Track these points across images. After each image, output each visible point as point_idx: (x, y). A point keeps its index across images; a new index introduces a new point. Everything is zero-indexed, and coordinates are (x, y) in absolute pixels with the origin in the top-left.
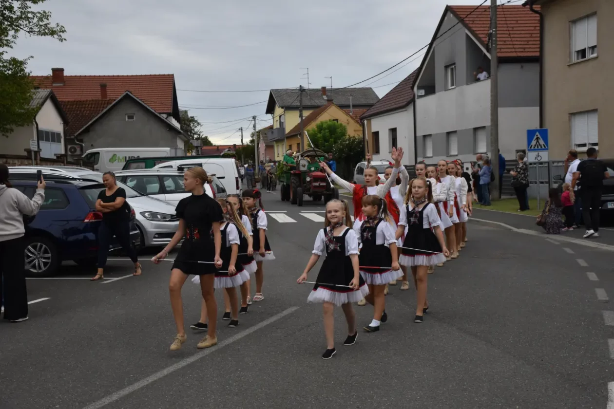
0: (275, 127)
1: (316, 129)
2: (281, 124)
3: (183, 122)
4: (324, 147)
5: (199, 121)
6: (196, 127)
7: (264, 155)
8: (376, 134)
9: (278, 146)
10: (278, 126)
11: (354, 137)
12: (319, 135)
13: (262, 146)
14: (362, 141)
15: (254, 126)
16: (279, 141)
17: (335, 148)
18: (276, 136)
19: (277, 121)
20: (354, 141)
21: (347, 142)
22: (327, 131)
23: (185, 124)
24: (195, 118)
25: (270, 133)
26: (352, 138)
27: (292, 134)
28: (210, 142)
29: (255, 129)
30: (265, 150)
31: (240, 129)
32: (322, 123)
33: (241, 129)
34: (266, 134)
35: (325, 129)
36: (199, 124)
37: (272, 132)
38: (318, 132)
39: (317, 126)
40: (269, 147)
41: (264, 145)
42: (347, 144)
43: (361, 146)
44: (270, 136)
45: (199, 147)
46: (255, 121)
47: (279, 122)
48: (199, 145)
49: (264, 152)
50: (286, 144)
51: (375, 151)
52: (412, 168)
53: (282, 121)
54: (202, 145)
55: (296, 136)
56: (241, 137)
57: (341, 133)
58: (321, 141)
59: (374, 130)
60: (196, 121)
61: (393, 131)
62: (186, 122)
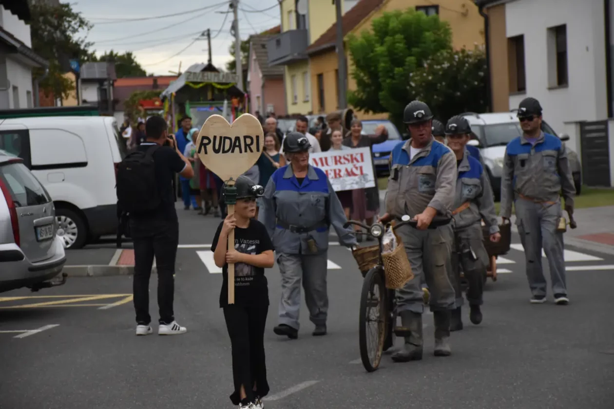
0: (285, 29)
1: (372, 33)
2: (301, 20)
3: (41, 19)
4: (393, 78)
5: (82, 16)
6: (75, 31)
7: (261, 99)
8: (517, 42)
9: (293, 77)
10: (294, 27)
11: (463, 51)
12: (379, 49)
13: (255, 77)
14: (483, 63)
15: (234, 27)
16: (294, 64)
17: (415, 81)
18: (288, 51)
19: (290, 12)
20: (462, 63)
21: (446, 65)
22: (399, 37)
23: (46, 22)
24: (72, 7)
25: (274, 42)
26: (457, 53)
27: (325, 46)
28: (138, 67)
29: (236, 35)
30: (263, 87)
31: (203, 35)
32: (387, 18)
33: (208, 34)
34: (263, 46)
35: (394, 32)
36: (82, 23)
37: (278, 42)
38: (377, 42)
39: (374, 25)
40: (273, 80)
41: (261, 75)
42: (446, 72)
43: (482, 74)
44: (274, 53)
45: (105, 80)
46: (235, 12)
47: (294, 15)
48: (105, 76)
49: (259, 94)
50: (311, 70)
51: (516, 87)
52: (602, 127)
53: (302, 12)
54: (114, 76)
55: (332, 49)
56: (207, 53)
57: (435, 41)
58: (382, 65)
59: (512, 31)
60: (75, 16)
61: (559, 33)
62: (49, 18)
